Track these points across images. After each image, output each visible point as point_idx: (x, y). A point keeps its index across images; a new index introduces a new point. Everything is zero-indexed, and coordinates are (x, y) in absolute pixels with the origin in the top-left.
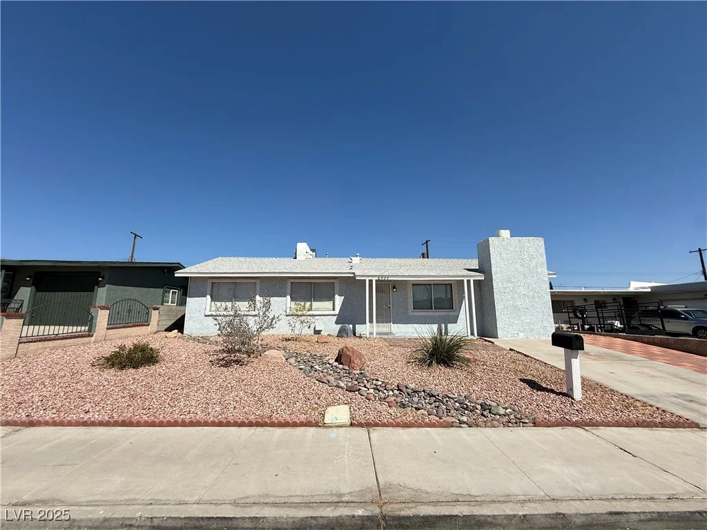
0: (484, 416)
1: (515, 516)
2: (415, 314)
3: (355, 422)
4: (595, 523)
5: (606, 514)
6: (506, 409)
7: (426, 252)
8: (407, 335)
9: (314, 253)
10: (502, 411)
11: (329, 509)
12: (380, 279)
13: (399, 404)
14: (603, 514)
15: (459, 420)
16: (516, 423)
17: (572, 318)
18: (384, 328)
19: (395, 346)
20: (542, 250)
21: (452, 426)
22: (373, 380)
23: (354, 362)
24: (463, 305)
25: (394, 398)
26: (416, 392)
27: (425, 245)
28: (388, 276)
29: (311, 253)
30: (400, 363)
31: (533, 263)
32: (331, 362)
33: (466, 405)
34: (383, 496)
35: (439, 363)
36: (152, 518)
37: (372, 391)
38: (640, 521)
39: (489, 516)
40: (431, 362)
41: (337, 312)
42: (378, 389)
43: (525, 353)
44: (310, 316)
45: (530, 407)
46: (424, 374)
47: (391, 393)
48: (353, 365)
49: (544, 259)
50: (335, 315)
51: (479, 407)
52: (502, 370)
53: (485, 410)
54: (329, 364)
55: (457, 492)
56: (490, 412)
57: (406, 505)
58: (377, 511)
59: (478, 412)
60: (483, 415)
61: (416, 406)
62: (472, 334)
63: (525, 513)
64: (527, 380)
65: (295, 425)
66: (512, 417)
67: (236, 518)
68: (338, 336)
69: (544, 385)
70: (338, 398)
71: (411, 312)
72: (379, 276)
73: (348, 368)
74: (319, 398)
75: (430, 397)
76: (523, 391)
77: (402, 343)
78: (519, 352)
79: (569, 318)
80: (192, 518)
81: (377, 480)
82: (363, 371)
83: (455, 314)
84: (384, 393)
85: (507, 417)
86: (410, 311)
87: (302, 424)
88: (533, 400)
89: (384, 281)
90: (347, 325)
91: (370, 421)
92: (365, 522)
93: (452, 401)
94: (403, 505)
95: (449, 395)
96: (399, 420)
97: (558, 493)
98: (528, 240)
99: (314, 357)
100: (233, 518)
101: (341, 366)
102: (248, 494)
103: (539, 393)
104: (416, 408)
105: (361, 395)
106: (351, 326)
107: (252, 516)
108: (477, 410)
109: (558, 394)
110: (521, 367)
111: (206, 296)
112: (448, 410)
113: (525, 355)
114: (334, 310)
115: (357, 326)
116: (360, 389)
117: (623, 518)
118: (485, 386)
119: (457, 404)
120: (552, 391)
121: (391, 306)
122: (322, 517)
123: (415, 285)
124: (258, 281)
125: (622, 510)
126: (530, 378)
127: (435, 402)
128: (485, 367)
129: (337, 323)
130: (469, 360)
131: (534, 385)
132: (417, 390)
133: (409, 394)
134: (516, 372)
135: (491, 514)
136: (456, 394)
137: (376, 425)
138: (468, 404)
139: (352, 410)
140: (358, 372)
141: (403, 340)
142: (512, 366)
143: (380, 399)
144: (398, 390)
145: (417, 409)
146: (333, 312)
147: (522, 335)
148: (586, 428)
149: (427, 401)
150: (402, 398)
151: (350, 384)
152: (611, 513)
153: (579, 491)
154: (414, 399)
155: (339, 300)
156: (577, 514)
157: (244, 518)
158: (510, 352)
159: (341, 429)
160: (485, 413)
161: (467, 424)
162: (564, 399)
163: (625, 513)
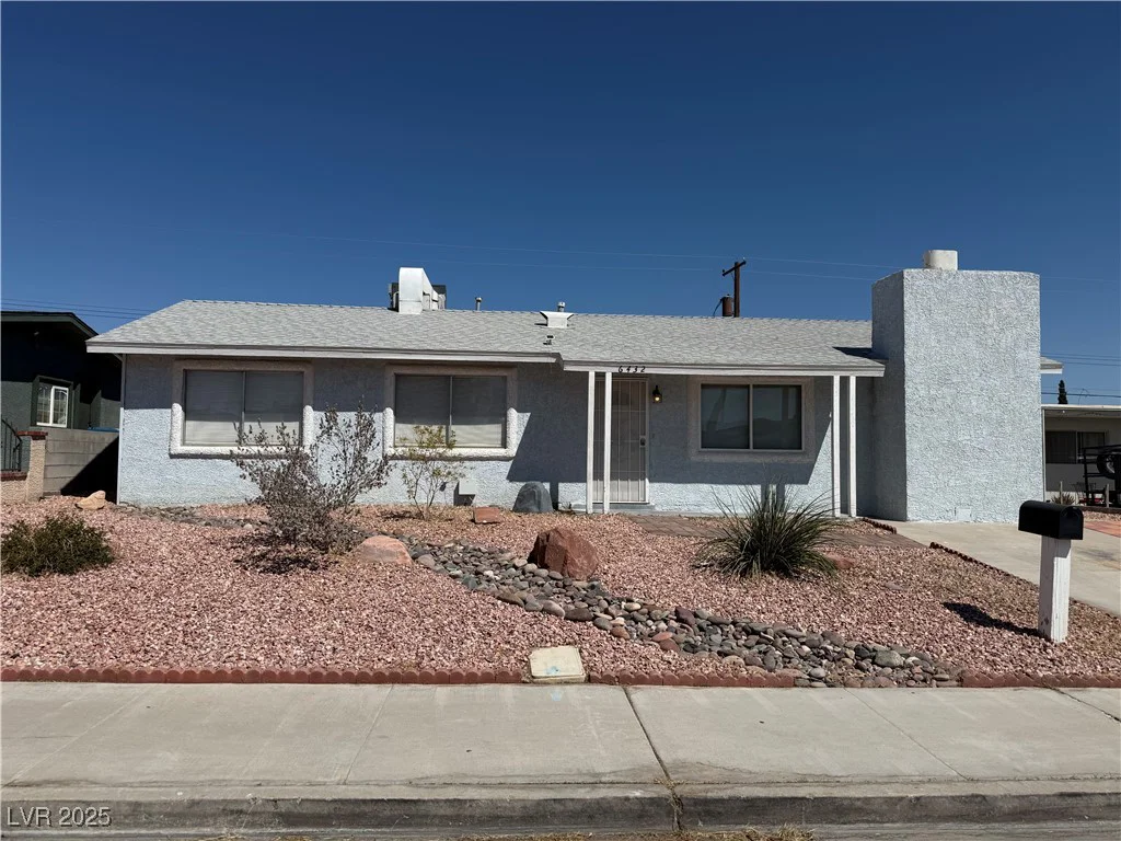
0: (862, 669)
1: (901, 799)
2: (707, 458)
3: (595, 674)
4: (1033, 809)
5: (1054, 795)
6: (907, 656)
7: (732, 296)
8: (684, 509)
9: (442, 296)
10: (898, 660)
11: (583, 791)
12: (625, 370)
13: (682, 646)
14: (1048, 796)
15: (809, 675)
16: (925, 681)
17: (1094, 475)
18: (628, 492)
19: (659, 532)
20: (1034, 306)
21: (795, 686)
22: (620, 600)
23: (573, 563)
24: (827, 439)
25: (671, 634)
26: (718, 624)
27: (731, 277)
28: (644, 365)
29: (435, 295)
30: (675, 568)
31: (1007, 339)
32: (520, 562)
33: (826, 649)
34: (672, 777)
35: (765, 569)
36: (275, 801)
37: (621, 621)
38: (1109, 805)
39: (859, 799)
40: (750, 566)
41: (512, 450)
42: (633, 619)
43: (965, 553)
44: (455, 459)
45: (957, 653)
46: (734, 591)
47: (663, 625)
48: (571, 569)
49: (1034, 327)
50: (506, 459)
51: (851, 653)
52: (906, 585)
53: (863, 659)
54: (516, 568)
55: (805, 772)
56: (873, 663)
57: (717, 786)
58: (666, 792)
59: (850, 662)
60: (858, 667)
61: (720, 649)
62: (845, 509)
63: (918, 795)
64: (959, 604)
65: (472, 679)
66: (917, 669)
67: (424, 801)
68: (516, 510)
69: (994, 616)
70: (551, 633)
71: (697, 455)
72: (620, 365)
73: (559, 576)
74: (511, 633)
75: (748, 634)
76: (949, 626)
77: (675, 526)
78: (951, 552)
79: (1086, 475)
80: (346, 800)
81: (658, 757)
82: (595, 583)
83: (806, 460)
84: (647, 625)
85: (907, 671)
86: (694, 451)
87: (488, 679)
88: (966, 641)
89: (634, 375)
90: (537, 483)
91: (627, 673)
92: (647, 808)
93: (795, 642)
94: (709, 786)
95: (789, 631)
96: (686, 672)
97: (980, 773)
98: (1002, 277)
99: (475, 553)
100: (419, 801)
101: (544, 572)
102: (428, 773)
103: (981, 629)
104: (719, 653)
105: (600, 628)
106: (547, 486)
107: (451, 798)
108: (846, 659)
109: (1018, 631)
110: (950, 581)
111: (170, 407)
112: (787, 659)
113: (965, 558)
114: (504, 445)
115: (561, 485)
116: (596, 617)
117: (1081, 802)
118: (867, 615)
119: (806, 649)
120: (1009, 626)
121: (646, 438)
122: (572, 800)
123: (708, 386)
124: (308, 371)
125: (1081, 791)
126: (966, 601)
127: (758, 643)
128: (871, 579)
129: (512, 477)
130: (834, 565)
131: (971, 615)
132: (718, 620)
133: (701, 629)
134: (937, 589)
135: (861, 796)
136: (804, 631)
137: (640, 681)
138: (830, 647)
139: (586, 654)
140: (585, 584)
141: (678, 519)
142: (931, 579)
143: (641, 636)
144: (676, 621)
145: (722, 654)
146: (501, 452)
147: (964, 514)
148: (1062, 689)
149: (741, 642)
150: (687, 635)
151: (572, 607)
152: (1062, 795)
153: (1018, 771)
154: (713, 637)
155: (517, 421)
156: (1005, 796)
157: (437, 801)
158: (932, 550)
159: (568, 687)
160: (863, 664)
161: (825, 682)
162: (1029, 641)
163: (1086, 794)
